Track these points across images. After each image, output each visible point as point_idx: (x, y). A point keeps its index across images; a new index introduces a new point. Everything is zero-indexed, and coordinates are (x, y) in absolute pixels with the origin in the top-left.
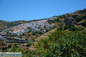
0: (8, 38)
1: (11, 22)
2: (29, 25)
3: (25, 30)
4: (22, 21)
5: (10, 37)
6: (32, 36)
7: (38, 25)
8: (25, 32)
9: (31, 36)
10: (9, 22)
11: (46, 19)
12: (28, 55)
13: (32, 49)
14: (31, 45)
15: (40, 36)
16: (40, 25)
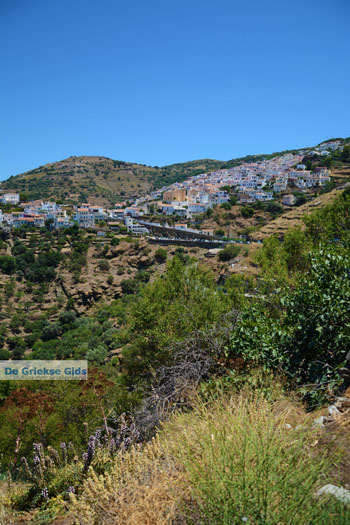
0: (153, 227)
1: (162, 168)
2: (230, 179)
3: (213, 197)
4: (201, 162)
5: (159, 225)
6: (241, 220)
7: (263, 178)
8: (214, 206)
9: (238, 220)
10: (157, 168)
11: (295, 153)
12: (225, 292)
13: (241, 269)
14: (235, 256)
15: (274, 219)
16: (273, 179)
